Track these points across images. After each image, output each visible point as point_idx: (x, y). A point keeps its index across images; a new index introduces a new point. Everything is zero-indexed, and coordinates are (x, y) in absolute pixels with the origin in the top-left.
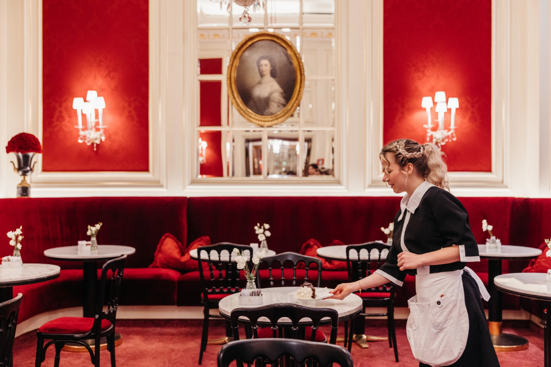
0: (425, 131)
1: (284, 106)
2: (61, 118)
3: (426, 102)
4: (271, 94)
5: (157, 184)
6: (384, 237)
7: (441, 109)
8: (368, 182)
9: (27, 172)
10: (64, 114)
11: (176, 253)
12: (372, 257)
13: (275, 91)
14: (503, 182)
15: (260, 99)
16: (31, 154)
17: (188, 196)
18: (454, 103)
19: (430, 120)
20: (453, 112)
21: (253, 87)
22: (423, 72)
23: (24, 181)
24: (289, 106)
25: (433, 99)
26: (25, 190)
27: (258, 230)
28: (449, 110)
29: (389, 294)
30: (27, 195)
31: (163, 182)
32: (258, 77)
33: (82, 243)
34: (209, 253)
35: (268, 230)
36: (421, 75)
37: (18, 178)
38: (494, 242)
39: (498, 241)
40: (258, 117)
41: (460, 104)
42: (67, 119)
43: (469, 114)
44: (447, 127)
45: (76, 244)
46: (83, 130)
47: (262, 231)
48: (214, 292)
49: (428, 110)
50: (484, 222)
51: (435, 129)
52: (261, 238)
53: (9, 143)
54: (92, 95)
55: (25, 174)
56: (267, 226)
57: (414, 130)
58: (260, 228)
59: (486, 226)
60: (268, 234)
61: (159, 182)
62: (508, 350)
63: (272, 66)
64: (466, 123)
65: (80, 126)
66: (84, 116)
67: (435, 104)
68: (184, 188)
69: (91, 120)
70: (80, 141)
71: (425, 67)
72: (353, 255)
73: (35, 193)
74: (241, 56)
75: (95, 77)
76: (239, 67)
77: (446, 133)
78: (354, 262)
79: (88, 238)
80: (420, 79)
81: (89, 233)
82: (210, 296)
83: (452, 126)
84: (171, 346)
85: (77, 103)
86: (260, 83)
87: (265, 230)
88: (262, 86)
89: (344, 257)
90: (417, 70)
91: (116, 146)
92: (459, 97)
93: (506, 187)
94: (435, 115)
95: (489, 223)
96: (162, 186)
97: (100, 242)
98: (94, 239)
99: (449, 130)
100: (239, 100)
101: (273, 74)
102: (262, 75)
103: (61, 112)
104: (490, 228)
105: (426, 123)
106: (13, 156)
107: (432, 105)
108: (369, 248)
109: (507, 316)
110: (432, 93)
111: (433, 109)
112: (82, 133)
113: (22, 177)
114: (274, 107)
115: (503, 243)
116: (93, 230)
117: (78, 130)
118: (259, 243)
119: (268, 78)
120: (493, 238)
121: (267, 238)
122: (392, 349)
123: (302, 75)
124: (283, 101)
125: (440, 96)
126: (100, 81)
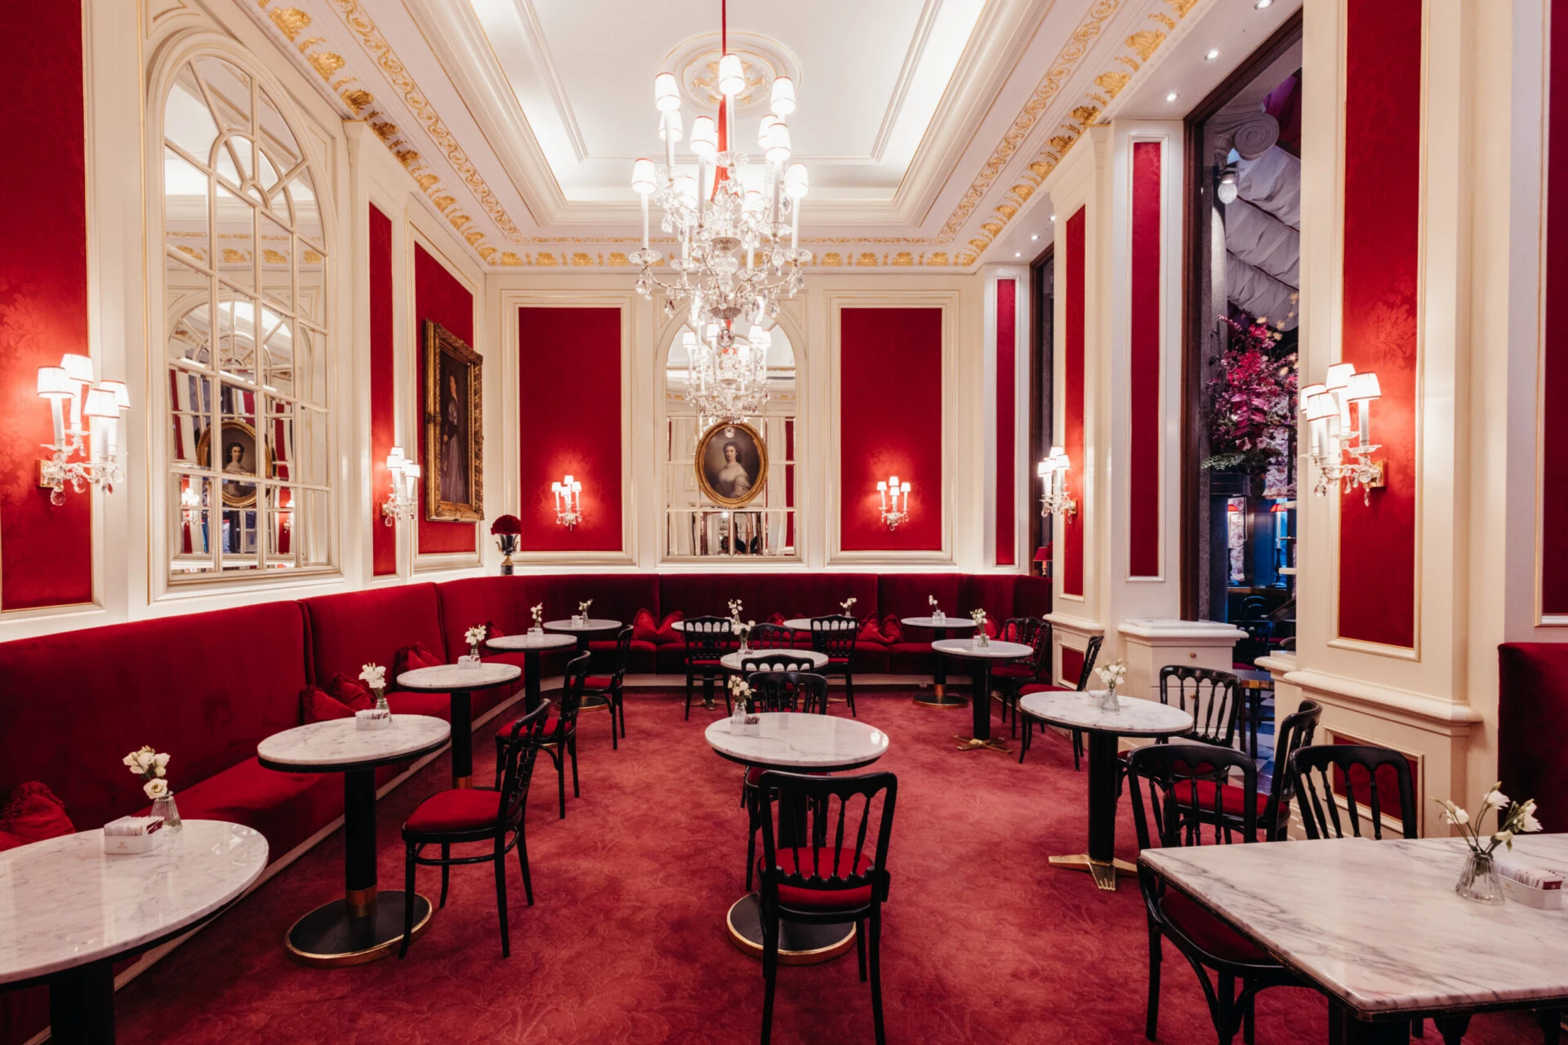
0: (880, 512)
1: (749, 489)
2: (539, 501)
3: (881, 486)
4: (736, 478)
5: (631, 563)
6: (843, 611)
7: (895, 492)
8: (828, 560)
9: (511, 551)
10: (542, 497)
11: (652, 627)
12: (833, 628)
13: (739, 476)
14: (952, 560)
15: (726, 483)
16: (514, 535)
17: (661, 573)
18: (907, 487)
19: (884, 503)
20: (906, 495)
21: (720, 471)
22: (878, 457)
23: (508, 559)
24: (754, 490)
25: (887, 483)
26: (508, 569)
27: (731, 606)
28: (902, 494)
29: (847, 660)
30: (511, 573)
31: (636, 560)
32: (724, 462)
33: (575, 618)
34: (694, 625)
35: (741, 605)
36: (876, 460)
37: (502, 557)
38: (939, 615)
39: (943, 614)
40: (725, 500)
41: (912, 487)
42: (544, 501)
43: (920, 497)
44: (900, 510)
45: (570, 618)
46: (561, 512)
47: (735, 606)
48: (698, 659)
49: (883, 493)
50: (931, 597)
51: (889, 511)
52: (735, 612)
53: (494, 525)
54: (569, 479)
55: (508, 554)
56: (739, 602)
57: (870, 511)
58: (733, 603)
59: (932, 601)
60: (740, 608)
61: (631, 560)
62: (950, 708)
63: (737, 451)
64: (917, 505)
65: (558, 509)
66: (562, 499)
67: (889, 487)
68: (655, 566)
69: (568, 502)
70: (558, 523)
71: (880, 452)
72: (817, 626)
73: (518, 571)
74: (708, 444)
75: (570, 461)
76: (707, 452)
77: (899, 515)
78: (817, 633)
79: (580, 613)
80: (875, 464)
81: (580, 608)
82: (694, 662)
83: (905, 509)
84: (656, 708)
85: (556, 487)
86: (726, 467)
87: (738, 605)
88: (729, 471)
89: (809, 627)
90: (873, 456)
91: (590, 526)
92: (911, 480)
93: (955, 564)
94: (889, 498)
95: (935, 598)
96: (634, 564)
97: (591, 616)
98: (585, 614)
99: (902, 512)
100: (708, 486)
101: (739, 459)
102: (728, 460)
103: (538, 494)
104: (936, 602)
105: (881, 506)
106: (497, 537)
107: (886, 488)
108: (830, 621)
109: (950, 681)
110: (886, 478)
111: (887, 493)
112: (560, 515)
113: (505, 557)
114: (739, 490)
115: (947, 616)
116: (583, 606)
117: (556, 512)
118: (733, 616)
119: (734, 463)
120: (939, 611)
121: (740, 612)
122: (850, 708)
123: (766, 460)
124: (747, 484)
125: (894, 480)
126: (576, 466)
